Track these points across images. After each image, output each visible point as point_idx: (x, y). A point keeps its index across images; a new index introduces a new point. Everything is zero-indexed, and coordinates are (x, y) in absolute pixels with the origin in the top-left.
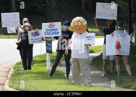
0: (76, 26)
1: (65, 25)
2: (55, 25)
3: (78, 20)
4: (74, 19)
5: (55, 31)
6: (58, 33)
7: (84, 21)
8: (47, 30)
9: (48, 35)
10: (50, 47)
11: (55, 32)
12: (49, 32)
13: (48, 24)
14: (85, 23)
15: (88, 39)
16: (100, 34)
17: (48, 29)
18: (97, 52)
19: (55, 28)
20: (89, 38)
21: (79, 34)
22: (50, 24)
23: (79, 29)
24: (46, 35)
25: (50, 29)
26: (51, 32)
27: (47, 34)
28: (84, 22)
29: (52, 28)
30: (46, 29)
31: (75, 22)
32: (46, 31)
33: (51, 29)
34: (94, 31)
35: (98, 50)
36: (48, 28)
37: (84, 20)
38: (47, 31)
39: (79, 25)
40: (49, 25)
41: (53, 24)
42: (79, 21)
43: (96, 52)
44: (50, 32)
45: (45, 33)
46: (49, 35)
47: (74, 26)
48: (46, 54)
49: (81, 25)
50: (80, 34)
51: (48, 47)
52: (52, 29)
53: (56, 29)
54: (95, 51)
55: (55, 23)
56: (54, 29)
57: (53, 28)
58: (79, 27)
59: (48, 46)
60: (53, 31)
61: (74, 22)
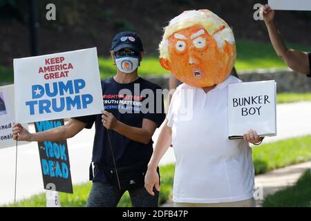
0: (182, 54)
1: (121, 53)
2: (70, 66)
3: (191, 25)
4: (173, 22)
5: (71, 92)
6: (88, 99)
7: (218, 27)
8: (38, 91)
9: (41, 112)
10: (60, 161)
11: (73, 97)
12: (45, 97)
13: (40, 60)
14: (226, 36)
15: (245, 112)
16: (292, 83)
17: (40, 87)
18: (283, 167)
19: (72, 76)
20: (247, 105)
21: (202, 91)
22: (47, 62)
23: (197, 66)
24: (32, 112)
25: (51, 82)
26: (58, 97)
27: (36, 107)
28: (217, 31)
29: (57, 80)
30: (34, 87)
31: (177, 36)
32: (34, 96)
33: (55, 84)
34: (261, 70)
35: (288, 160)
36: (42, 82)
37: (222, 22)
38: (39, 96)
39: (195, 49)
40: (43, 65)
41: (62, 59)
42: (196, 28)
43: (277, 167)
44: (50, 99)
45: (31, 104)
46: (48, 111)
47: (174, 53)
48: (44, 195)
49: (207, 48)
50: (207, 89)
51: (52, 163)
52: (61, 83)
53: (77, 81)
54: (271, 164)
55: (69, 56)
56: (70, 82)
57: (65, 80)
58: (195, 57)
59: (48, 159)
60: (67, 94)
61: (172, 37)
